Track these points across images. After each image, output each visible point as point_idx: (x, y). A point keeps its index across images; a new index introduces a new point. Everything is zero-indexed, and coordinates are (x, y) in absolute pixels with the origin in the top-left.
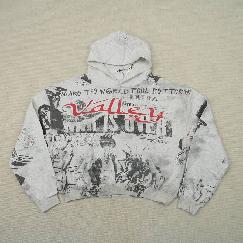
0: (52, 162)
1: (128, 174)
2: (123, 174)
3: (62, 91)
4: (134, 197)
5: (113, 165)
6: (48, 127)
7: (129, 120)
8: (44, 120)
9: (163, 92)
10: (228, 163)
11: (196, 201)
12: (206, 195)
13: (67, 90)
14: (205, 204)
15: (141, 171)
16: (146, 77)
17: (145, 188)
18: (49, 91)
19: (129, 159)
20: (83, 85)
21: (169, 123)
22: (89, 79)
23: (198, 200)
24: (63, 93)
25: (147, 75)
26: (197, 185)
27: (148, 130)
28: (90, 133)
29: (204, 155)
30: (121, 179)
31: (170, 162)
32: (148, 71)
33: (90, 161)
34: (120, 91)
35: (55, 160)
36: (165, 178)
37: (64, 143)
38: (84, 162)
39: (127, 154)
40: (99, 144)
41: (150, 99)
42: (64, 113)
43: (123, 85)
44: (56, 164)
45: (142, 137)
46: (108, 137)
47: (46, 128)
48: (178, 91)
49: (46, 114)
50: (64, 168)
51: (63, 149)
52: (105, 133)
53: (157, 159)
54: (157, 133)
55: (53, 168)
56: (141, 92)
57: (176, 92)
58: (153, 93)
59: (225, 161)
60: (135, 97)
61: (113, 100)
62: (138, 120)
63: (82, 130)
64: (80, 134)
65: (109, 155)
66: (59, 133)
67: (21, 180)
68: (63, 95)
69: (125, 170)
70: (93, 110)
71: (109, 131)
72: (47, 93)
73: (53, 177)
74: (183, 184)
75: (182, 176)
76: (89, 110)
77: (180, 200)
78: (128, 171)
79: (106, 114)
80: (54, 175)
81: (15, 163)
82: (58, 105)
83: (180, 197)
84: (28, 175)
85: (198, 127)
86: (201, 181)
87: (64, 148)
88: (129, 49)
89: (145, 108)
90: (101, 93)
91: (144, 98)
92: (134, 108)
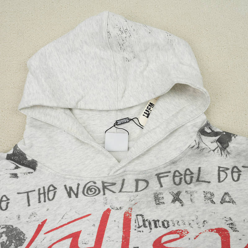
9: (246, 175)
16: (195, 137)
20: (15, 176)
22: (29, 159)
25: (197, 129)
34: (123, 184)
41: (213, 202)
43: (130, 168)
56: (186, 182)
58: (219, 181)
60: (168, 198)
88: (136, 60)
89: (203, 229)
90: (70, 196)
91: (194, 200)
92: (171, 233)
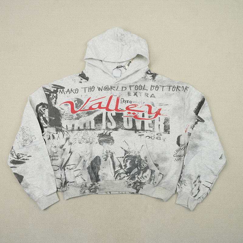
0: (51, 160)
1: (127, 171)
2: (122, 171)
3: (59, 88)
4: (133, 193)
5: (111, 163)
6: (46, 125)
7: (128, 117)
8: (41, 118)
9: (160, 89)
10: (225, 159)
11: (194, 197)
12: (204, 191)
13: (64, 88)
14: (203, 199)
15: (139, 168)
16: (144, 74)
17: (143, 184)
18: (47, 89)
19: (127, 156)
20: (81, 82)
21: (167, 120)
22: (86, 76)
23: (196, 195)
24: (60, 91)
25: (145, 71)
26: (195, 181)
27: (146, 127)
28: (88, 131)
29: (201, 151)
30: (119, 177)
31: (168, 159)
32: (145, 68)
33: (88, 158)
34: (118, 88)
35: (54, 158)
36: (163, 175)
37: (62, 141)
38: (83, 160)
39: (125, 151)
40: (98, 142)
41: (148, 96)
42: (62, 110)
43: (120, 82)
44: (54, 162)
45: (141, 134)
46: (107, 134)
47: (44, 126)
48: (175, 88)
49: (44, 112)
50: (63, 166)
51: (61, 147)
52: (103, 131)
53: (155, 156)
54: (155, 130)
55: (51, 166)
56: (139, 89)
57: (174, 89)
58: (151, 90)
59: (222, 157)
60: (133, 94)
61: (111, 98)
62: (136, 117)
63: (80, 128)
64: (78, 132)
65: (107, 152)
66: (57, 130)
67: (20, 178)
68: (60, 92)
69: (123, 167)
70: (91, 108)
71: (107, 128)
72: (44, 91)
73: (52, 175)
74: (181, 180)
75: (180, 173)
76: (87, 107)
77: (179, 196)
78: (127, 168)
79: (104, 111)
80: (53, 173)
81: (13, 162)
82: (55, 103)
83: (179, 193)
84: (27, 173)
85: (196, 123)
86: (199, 177)
87: (63, 146)
88: (126, 45)
89: (143, 105)
90: (99, 90)
91: (141, 95)
92: (132, 105)
